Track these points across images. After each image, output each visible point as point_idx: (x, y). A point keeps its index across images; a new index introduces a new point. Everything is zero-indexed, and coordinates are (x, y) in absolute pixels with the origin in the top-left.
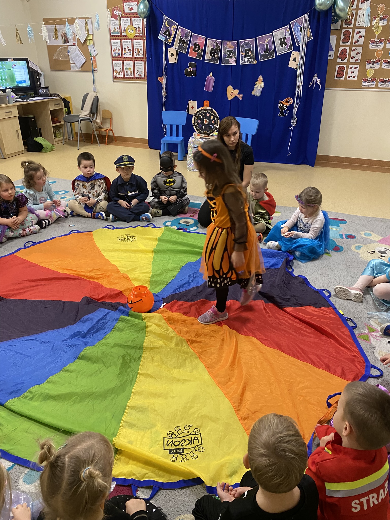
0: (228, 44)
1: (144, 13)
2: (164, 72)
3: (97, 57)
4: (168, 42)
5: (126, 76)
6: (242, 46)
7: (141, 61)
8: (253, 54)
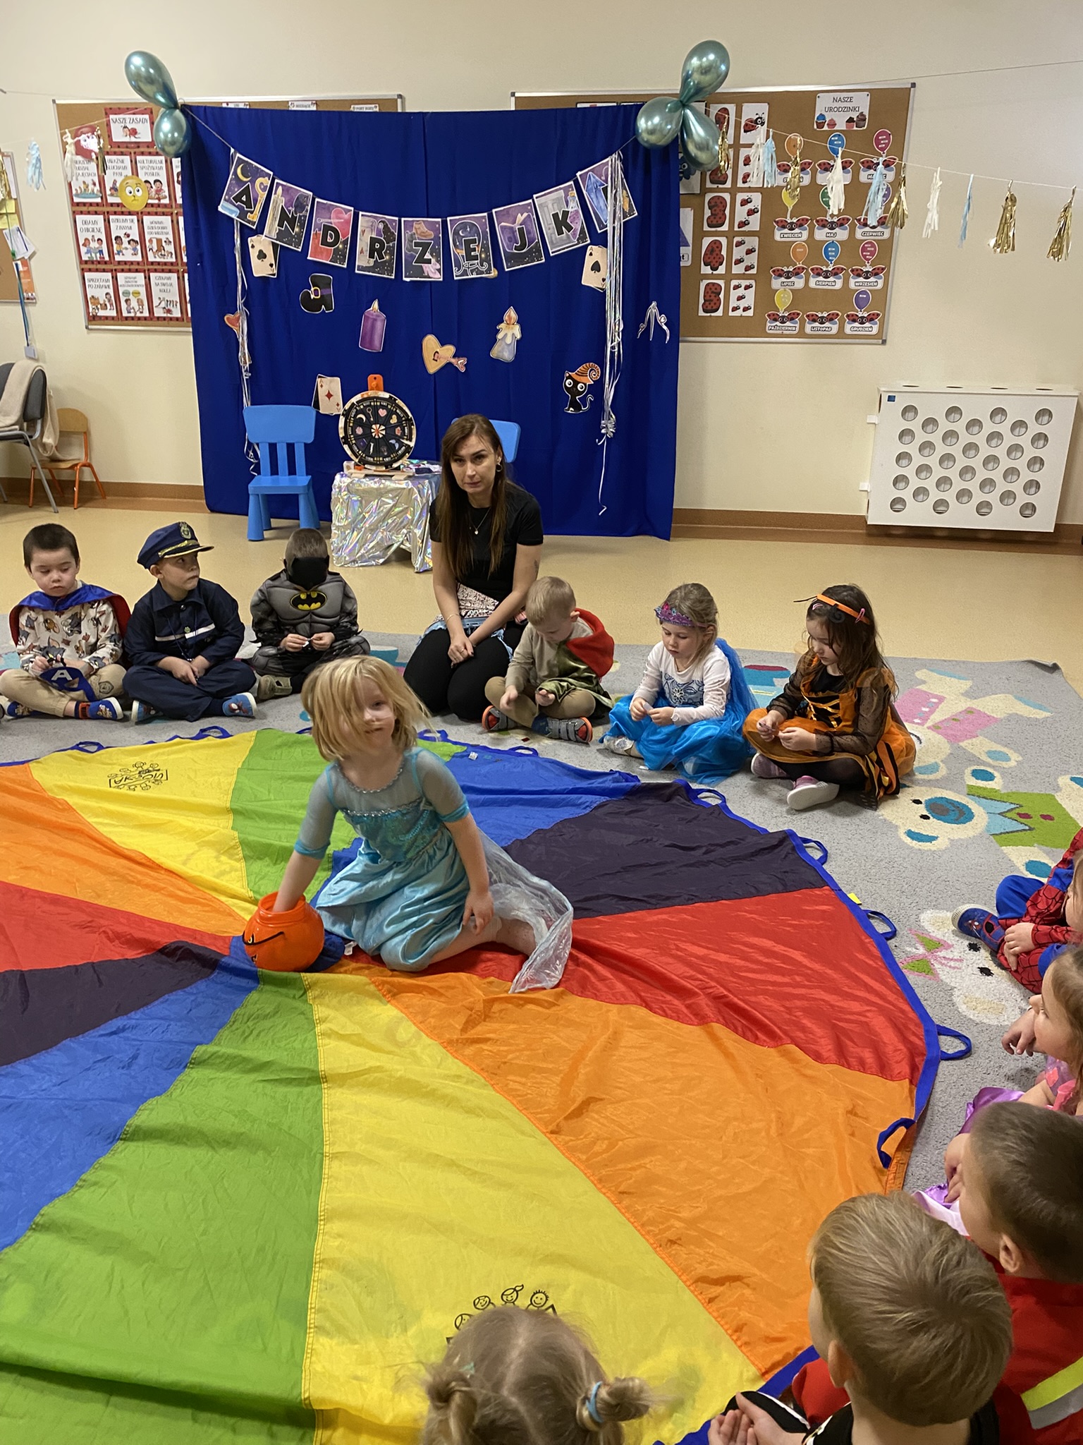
0: (417, 226)
1: (173, 143)
2: (240, 302)
3: (33, 263)
4: (249, 222)
5: (125, 314)
6: (456, 233)
7: (170, 271)
8: (486, 251)
